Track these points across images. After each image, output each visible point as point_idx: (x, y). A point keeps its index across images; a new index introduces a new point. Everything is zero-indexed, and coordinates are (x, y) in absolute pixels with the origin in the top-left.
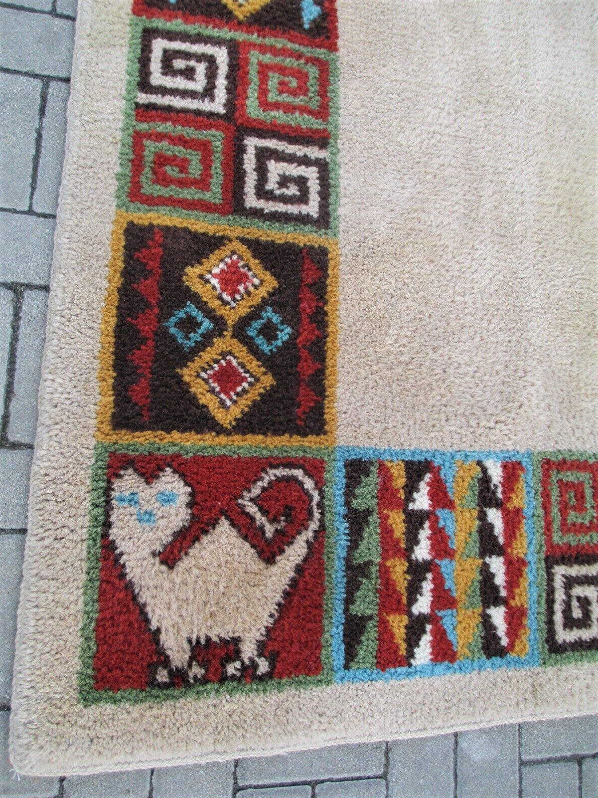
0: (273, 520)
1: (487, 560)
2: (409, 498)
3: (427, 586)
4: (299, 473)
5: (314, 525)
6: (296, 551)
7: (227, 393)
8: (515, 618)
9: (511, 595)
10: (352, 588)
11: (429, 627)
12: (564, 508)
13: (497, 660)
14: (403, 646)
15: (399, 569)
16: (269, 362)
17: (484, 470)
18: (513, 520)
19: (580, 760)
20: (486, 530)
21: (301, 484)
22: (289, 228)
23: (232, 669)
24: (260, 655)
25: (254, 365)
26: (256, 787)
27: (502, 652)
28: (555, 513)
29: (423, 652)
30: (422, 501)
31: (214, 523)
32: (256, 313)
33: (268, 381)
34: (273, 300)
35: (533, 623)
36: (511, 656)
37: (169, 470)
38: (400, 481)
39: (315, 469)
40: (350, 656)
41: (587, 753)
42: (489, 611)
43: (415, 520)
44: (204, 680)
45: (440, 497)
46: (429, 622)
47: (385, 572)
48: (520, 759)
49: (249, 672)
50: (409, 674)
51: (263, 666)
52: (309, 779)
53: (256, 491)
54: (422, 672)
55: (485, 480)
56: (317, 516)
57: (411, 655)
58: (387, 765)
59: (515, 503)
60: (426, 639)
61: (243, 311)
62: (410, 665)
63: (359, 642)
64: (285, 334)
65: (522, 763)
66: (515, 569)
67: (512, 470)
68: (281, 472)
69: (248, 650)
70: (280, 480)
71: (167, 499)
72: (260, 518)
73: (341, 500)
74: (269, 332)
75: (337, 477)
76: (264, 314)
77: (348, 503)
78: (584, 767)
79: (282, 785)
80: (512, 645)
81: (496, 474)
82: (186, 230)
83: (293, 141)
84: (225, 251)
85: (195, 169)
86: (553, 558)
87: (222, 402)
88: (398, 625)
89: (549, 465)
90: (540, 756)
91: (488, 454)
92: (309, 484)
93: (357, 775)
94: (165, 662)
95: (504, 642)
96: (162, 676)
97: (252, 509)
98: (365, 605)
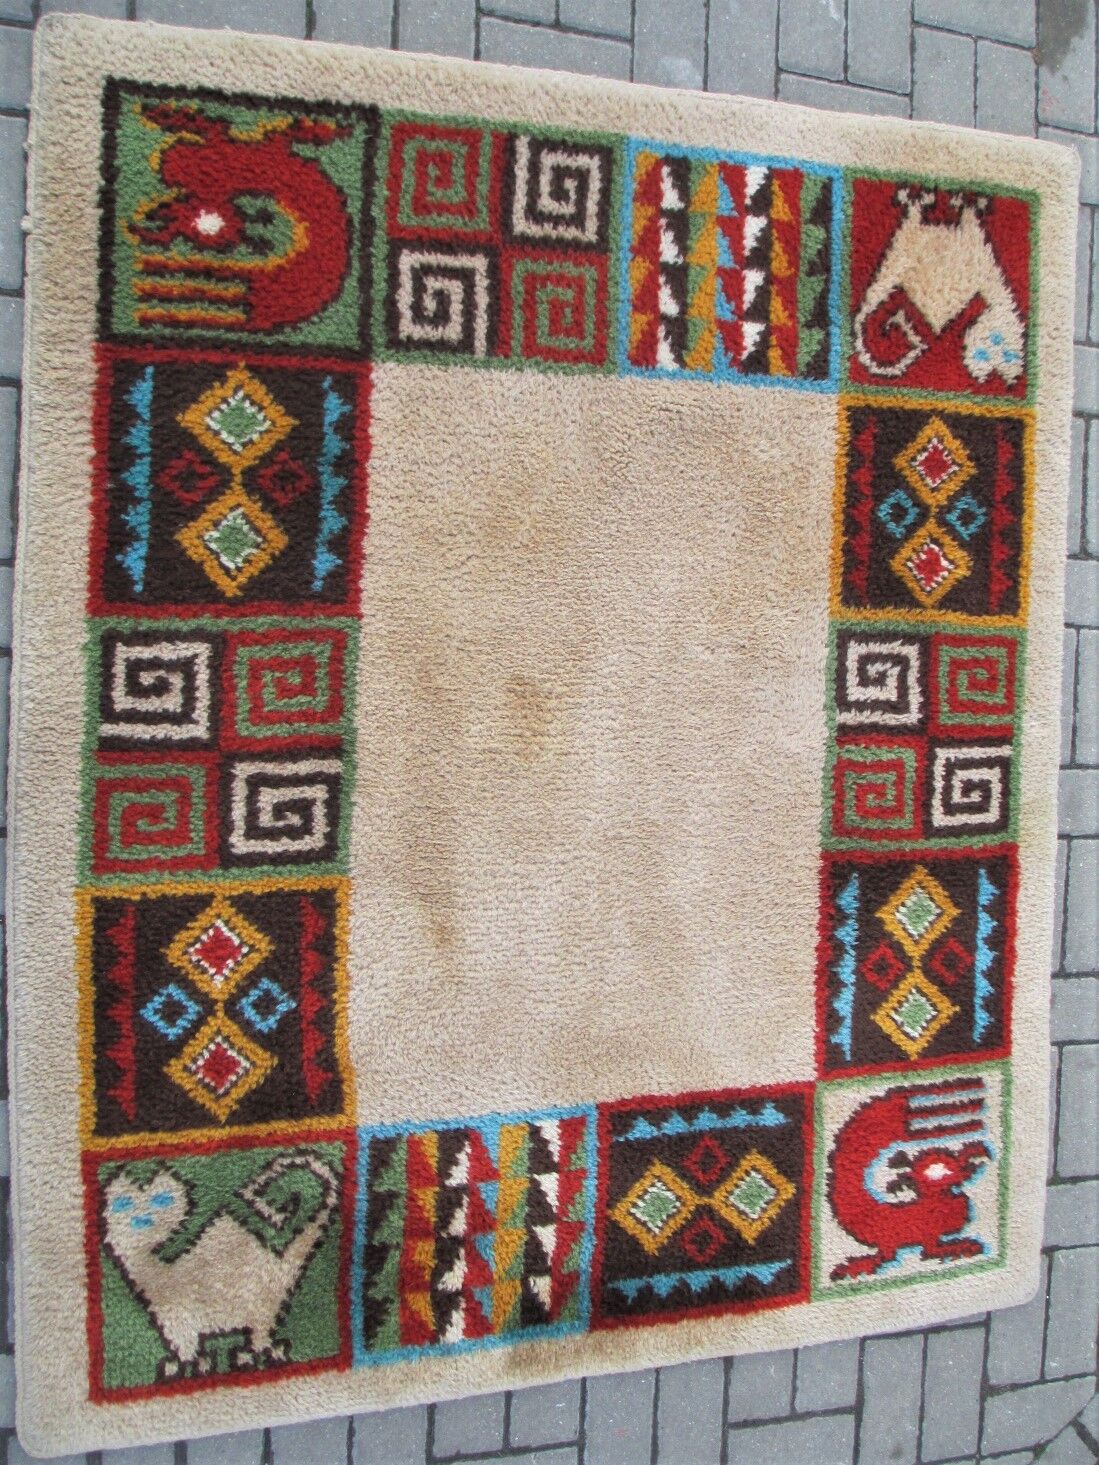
0: (896, 327)
1: (680, 261)
2: (765, 337)
3: (749, 243)
4: (875, 369)
5: (861, 317)
6: (877, 294)
7: (935, 448)
8: (649, 192)
9: (653, 220)
10: (825, 252)
11: (748, 201)
12: (578, 309)
13: (676, 153)
14: (775, 187)
15: (779, 264)
16: (898, 481)
17: (679, 359)
18: (646, 300)
19: (557, 25)
20: (680, 294)
21: (873, 358)
22: (881, 625)
23: (929, 199)
24: (906, 206)
25: (913, 479)
26: (894, 93)
27: (668, 160)
28: (591, 301)
29: (754, 179)
30: (751, 331)
31: (943, 330)
32: (911, 530)
33: (900, 461)
34: (892, 545)
35: (628, 184)
36: (660, 154)
37: (981, 380)
38: (774, 354)
39: (858, 373)
40: (827, 187)
41: (549, 31)
42: (681, 205)
43: (759, 312)
44: (951, 193)
45: (731, 336)
46: (747, 207)
47: (794, 262)
48: (633, 46)
49: (916, 192)
50: (771, 159)
51: (903, 195)
52: (849, 88)
53: (912, 354)
54: (757, 159)
55: (679, 348)
56: (858, 327)
57: (768, 178)
58: (777, 81)
59: (643, 319)
60: (751, 189)
61: (922, 532)
62: (769, 168)
63: (818, 200)
64: (884, 511)
65: (631, 41)
66: (647, 245)
67: (644, 357)
68: (890, 371)
69: (915, 211)
70: (891, 364)
71: (982, 355)
72: (907, 328)
73: (835, 340)
74: (899, 513)
75: (837, 364)
76: (903, 530)
77: (828, 335)
78: (553, 16)
79: (873, 88)
80: (659, 164)
81: (664, 353)
82: (971, 613)
83: (874, 726)
84: (940, 592)
85: (963, 678)
86: (599, 251)
87: (941, 441)
88: (780, 210)
89: (597, 358)
90: (609, 42)
91: (673, 376)
92: (865, 358)
93: (806, 79)
94: (979, 214)
95: (665, 170)
96: (983, 203)
97: (914, 339)
98: (812, 237)
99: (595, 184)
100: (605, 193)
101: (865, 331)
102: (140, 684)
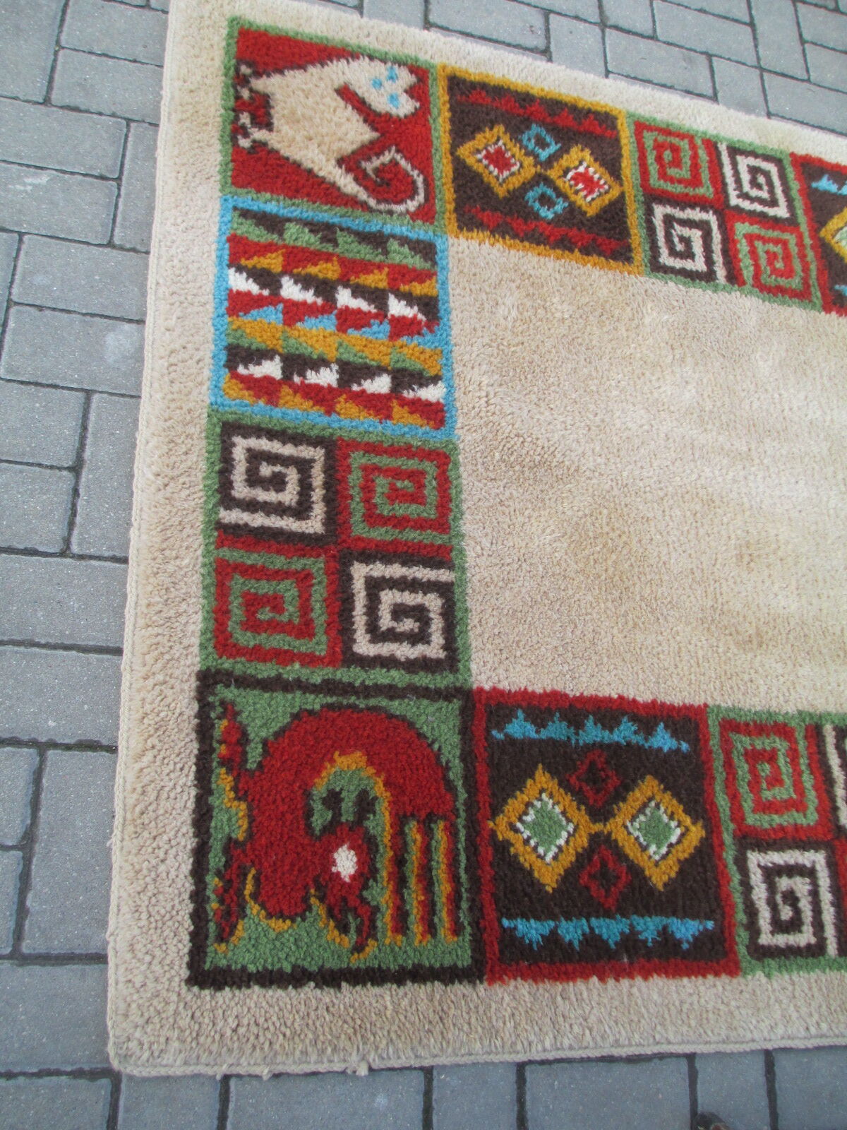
0: (378, 171)
1: (335, 367)
2: (400, 296)
3: (309, 296)
4: (421, 198)
5: (372, 202)
6: (347, 184)
7: (486, 157)
8: (265, 389)
9: (296, 389)
10: (314, 227)
11: (266, 293)
12: (397, 474)
13: (223, 357)
14: (249, 263)
15: (329, 271)
16: (517, 196)
17: (435, 379)
18: (378, 405)
19: (76, 469)
20: (369, 371)
21: (412, 198)
22: (643, 232)
23: (245, 119)
24: (254, 141)
25: (515, 182)
26: (127, 136)
27: (231, 365)
28: (385, 461)
29: (241, 283)
30: (397, 307)
31: (375, 129)
32: (560, 193)
33: (501, 192)
34: (573, 211)
35: (258, 410)
36: (225, 373)
37: (418, 105)
38: (418, 289)
39: (426, 214)
40: (245, 214)
41: (83, 479)
42: (277, 358)
43: (377, 297)
44: (238, 97)
45: (402, 327)
46: (271, 294)
47: (328, 257)
48: (96, 392)
49: (238, 130)
50: (220, 264)
51: (244, 143)
52: (124, 178)
53: (403, 163)
54: (221, 278)
55: (422, 379)
56: (382, 207)
57: (240, 269)
58: (122, 248)
59: (397, 410)
60: (254, 288)
61: (559, 183)
62: (229, 266)
63: (257, 225)
64: (547, 213)
65: (89, 393)
66: (321, 397)
67: (435, 414)
68: (420, 180)
69: (259, 134)
70: (414, 182)
71: (393, 98)
72: (376, 162)
73: (397, 231)
74: (544, 200)
75: (421, 232)
76: (560, 200)
77: (394, 236)
78: (65, 473)
79: (124, 156)
80: (235, 376)
82: (620, 156)
83: (725, 252)
84: (610, 180)
85: (672, 172)
86: (336, 449)
87: (478, 151)
88: (273, 262)
89: (443, 459)
90: (92, 416)
91: (450, 388)
92: (412, 205)
93: (119, 219)
94: (258, 74)
95: (241, 370)
96: (245, 70)
97: (386, 158)
98: (295, 235)
99: (264, 444)
100: (271, 435)
101: (387, 201)
102: (792, 918)
